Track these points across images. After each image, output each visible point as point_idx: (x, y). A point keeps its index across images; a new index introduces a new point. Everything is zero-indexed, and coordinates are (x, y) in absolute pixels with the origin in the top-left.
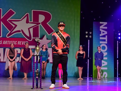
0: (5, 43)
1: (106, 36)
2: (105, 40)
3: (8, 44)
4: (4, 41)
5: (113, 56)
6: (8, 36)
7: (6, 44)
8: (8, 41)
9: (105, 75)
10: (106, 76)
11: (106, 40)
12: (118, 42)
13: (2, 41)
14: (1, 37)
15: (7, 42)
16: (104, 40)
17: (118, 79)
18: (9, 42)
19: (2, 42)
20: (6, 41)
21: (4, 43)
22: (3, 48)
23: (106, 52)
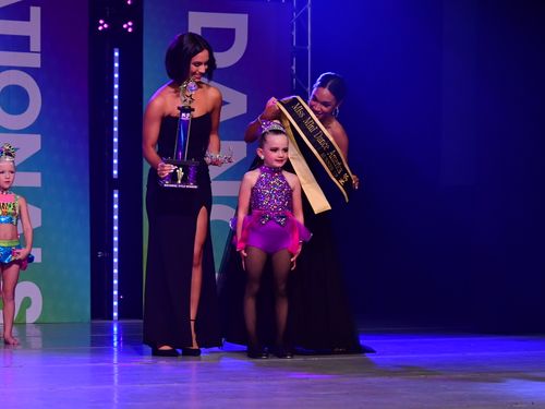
1: (35, 12)
2: (28, 38)
5: (84, 163)
9: (27, 302)
10: (32, 316)
11: (36, 44)
12: (116, 54)
16: (21, 44)
17: (115, 329)
23: (30, 130)
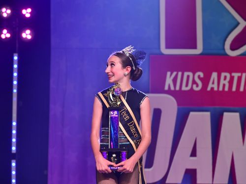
0: (219, 82)
3: (234, 89)
4: (214, 75)
6: (234, 47)
7: (226, 89)
8: (236, 75)
13: (202, 75)
14: (199, 50)
15: (232, 78)
18: (240, 79)
19: (206, 81)
20: (223, 74)
21: (212, 85)
22: (208, 114)
